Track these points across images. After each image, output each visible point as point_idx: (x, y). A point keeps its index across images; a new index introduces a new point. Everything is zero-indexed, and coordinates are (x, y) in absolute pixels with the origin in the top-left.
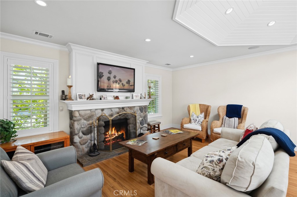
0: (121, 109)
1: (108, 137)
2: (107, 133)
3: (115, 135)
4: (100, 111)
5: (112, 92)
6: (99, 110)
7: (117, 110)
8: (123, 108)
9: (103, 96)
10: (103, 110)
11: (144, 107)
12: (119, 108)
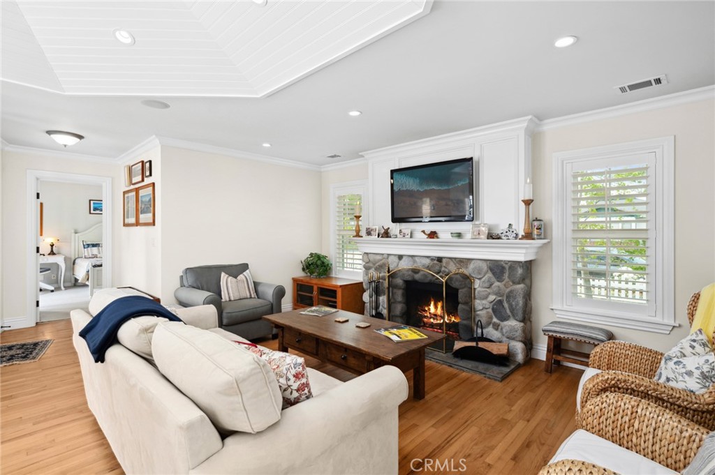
0: (435, 262)
1: (427, 316)
2: (426, 309)
3: (443, 318)
4: (396, 259)
5: (421, 222)
6: (393, 256)
7: (427, 262)
8: (440, 259)
9: (403, 231)
10: (400, 257)
11: (507, 267)
12: (432, 259)
